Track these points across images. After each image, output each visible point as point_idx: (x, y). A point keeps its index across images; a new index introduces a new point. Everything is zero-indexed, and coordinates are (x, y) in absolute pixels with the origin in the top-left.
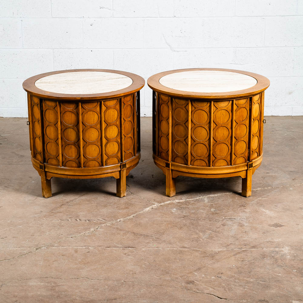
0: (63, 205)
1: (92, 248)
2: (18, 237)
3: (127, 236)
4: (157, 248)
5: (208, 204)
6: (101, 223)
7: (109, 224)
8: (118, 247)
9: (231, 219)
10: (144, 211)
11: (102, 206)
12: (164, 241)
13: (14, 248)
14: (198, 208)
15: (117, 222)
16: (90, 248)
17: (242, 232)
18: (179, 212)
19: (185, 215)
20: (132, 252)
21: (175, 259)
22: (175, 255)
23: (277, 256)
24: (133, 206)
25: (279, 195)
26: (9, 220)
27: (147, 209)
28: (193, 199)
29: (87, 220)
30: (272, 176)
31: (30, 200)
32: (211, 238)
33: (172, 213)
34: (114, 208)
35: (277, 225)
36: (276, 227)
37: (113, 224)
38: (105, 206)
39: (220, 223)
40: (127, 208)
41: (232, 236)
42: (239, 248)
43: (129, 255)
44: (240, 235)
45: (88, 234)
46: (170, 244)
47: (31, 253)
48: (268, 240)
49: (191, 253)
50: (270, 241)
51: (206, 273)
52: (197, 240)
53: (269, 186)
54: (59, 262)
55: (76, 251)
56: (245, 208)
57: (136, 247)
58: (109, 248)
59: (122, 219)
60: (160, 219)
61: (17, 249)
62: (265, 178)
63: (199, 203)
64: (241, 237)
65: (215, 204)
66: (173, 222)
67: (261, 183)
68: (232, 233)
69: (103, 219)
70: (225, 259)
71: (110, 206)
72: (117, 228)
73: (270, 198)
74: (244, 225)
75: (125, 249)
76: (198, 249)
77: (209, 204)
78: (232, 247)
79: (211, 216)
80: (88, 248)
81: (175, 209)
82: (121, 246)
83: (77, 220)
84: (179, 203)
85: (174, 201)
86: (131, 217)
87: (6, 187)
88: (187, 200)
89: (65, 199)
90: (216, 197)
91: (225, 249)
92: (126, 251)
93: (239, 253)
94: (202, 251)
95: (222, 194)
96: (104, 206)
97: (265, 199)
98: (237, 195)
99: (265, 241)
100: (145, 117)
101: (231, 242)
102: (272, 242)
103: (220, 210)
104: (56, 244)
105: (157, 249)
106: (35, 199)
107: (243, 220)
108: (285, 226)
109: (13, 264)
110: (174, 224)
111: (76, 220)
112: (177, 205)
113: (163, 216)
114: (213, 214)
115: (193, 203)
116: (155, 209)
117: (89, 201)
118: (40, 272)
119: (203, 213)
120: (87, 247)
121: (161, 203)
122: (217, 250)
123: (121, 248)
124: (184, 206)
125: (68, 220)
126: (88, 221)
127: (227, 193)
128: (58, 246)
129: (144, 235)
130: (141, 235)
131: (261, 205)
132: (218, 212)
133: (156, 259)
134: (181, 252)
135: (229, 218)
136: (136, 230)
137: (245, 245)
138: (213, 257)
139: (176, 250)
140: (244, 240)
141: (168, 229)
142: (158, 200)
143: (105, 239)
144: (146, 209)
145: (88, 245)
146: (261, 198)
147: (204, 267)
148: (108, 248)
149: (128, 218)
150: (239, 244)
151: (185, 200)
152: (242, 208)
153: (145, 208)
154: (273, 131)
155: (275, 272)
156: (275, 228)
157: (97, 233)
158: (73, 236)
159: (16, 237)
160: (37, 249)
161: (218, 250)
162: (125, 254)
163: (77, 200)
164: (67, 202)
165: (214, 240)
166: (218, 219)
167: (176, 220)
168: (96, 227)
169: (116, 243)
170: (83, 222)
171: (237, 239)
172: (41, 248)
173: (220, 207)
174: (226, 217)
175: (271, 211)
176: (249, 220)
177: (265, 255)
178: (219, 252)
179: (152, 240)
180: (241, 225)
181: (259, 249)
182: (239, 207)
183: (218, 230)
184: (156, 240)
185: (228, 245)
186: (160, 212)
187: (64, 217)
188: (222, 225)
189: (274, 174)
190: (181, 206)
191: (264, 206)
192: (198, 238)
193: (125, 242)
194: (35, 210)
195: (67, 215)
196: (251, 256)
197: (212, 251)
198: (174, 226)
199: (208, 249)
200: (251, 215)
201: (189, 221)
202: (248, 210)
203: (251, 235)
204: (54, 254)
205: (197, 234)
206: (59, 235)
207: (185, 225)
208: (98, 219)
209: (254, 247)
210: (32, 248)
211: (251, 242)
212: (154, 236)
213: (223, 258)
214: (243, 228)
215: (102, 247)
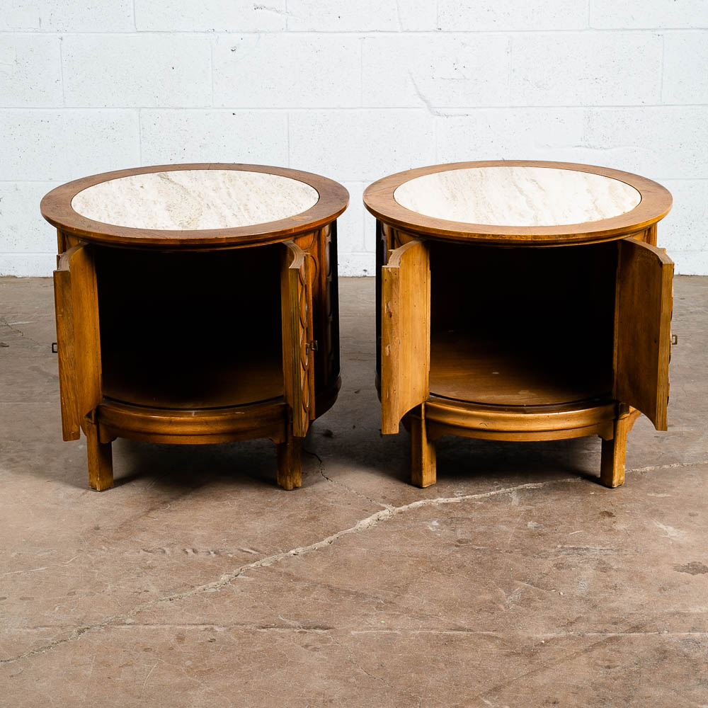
0: (152, 510)
1: (223, 629)
2: (33, 598)
3: (312, 596)
4: (387, 629)
5: (519, 509)
6: (247, 561)
7: (266, 562)
8: (289, 627)
9: (577, 549)
10: (358, 526)
11: (251, 513)
12: (408, 611)
13: (21, 630)
14: (494, 521)
15: (287, 558)
16: (216, 628)
18: (447, 531)
19: (460, 537)
20: (323, 640)
21: (434, 661)
22: (434, 651)
23: (698, 654)
24: (329, 514)
25: (700, 484)
26: (13, 551)
27: (366, 522)
28: (483, 495)
29: (212, 553)
30: (681, 435)
31: (70, 496)
32: (527, 601)
33: (428, 532)
34: (281, 519)
35: (695, 569)
36: (693, 574)
37: (276, 563)
38: (259, 513)
39: (547, 565)
40: (313, 518)
41: (581, 599)
42: (598, 632)
43: (315, 649)
44: (602, 596)
45: (213, 590)
46: (422, 617)
47: (63, 643)
48: (672, 609)
49: (475, 643)
50: (678, 613)
51: (514, 702)
52: (491, 607)
53: (674, 460)
54: (135, 668)
55: (181, 639)
56: (614, 519)
57: (335, 626)
58: (265, 630)
59: (300, 550)
60: (397, 549)
61: (29, 630)
62: (663, 438)
63: (497, 505)
64: (605, 600)
65: (538, 510)
66: (430, 558)
67: (653, 453)
68: (581, 589)
69: (252, 549)
70: (562, 661)
71: (272, 514)
72: (288, 575)
73: (678, 494)
74: (611, 568)
75: (306, 633)
76: (494, 633)
77: (522, 508)
78: (582, 627)
79: (527, 542)
80: (212, 629)
81: (435, 523)
82: (297, 623)
83: (188, 551)
84: (446, 505)
85: (435, 501)
86: (325, 543)
87: (11, 460)
88: (467, 497)
89: (158, 495)
90: (539, 489)
91: (563, 634)
92: (308, 639)
93: (599, 644)
94: (502, 639)
95: (555, 481)
96: (257, 513)
97: (665, 495)
98: (593, 486)
99: (666, 611)
100: (365, 276)
101: (578, 615)
102: (685, 615)
103: (550, 526)
104: (130, 617)
105: (388, 631)
106: (83, 494)
107: (609, 552)
109: (17, 675)
110: (432, 562)
111: (184, 550)
112: (440, 511)
113: (406, 540)
114: (532, 535)
115: (482, 507)
116: (386, 522)
118: (83, 697)
119: (506, 533)
120: (208, 626)
121: (400, 505)
122: (542, 635)
123: (295, 630)
124: (460, 514)
125: (164, 551)
126: (215, 553)
127: (569, 480)
128: (134, 624)
129: (356, 592)
130: (348, 593)
131: (656, 513)
132: (545, 530)
133: (386, 662)
134: (449, 641)
135: (574, 548)
136: (334, 581)
137: (615, 623)
138: (532, 655)
139: (437, 636)
140: (612, 610)
141: (418, 578)
142: (393, 497)
143: (256, 604)
144: (362, 522)
145: (213, 621)
146: (653, 495)
147: (509, 683)
148: (263, 630)
149: (317, 545)
150: (599, 621)
151: (461, 498)
152: (607, 519)
153: (361, 519)
154: (682, 315)
155: (694, 700)
156: (689, 576)
157: (236, 588)
158: (176, 595)
159: (29, 599)
160: (80, 632)
161: (545, 635)
164: (164, 502)
165: (536, 609)
166: (545, 551)
167: (438, 552)
168: (235, 572)
169: (285, 615)
170: (202, 556)
171: (595, 606)
172: (92, 630)
173: (550, 516)
174: (564, 544)
175: (679, 528)
176: (624, 552)
177: (665, 651)
178: (547, 641)
179: (377, 607)
180: (603, 568)
181: (650, 633)
182: (599, 518)
183: (545, 580)
184: (386, 608)
185: (571, 623)
186: (397, 531)
187: (155, 544)
188: (556, 565)
189: (685, 429)
190: (452, 515)
191: (661, 516)
192: (494, 603)
193: (307, 614)
194: (82, 523)
195: (162, 538)
196: (631, 653)
197: (529, 638)
198: (433, 567)
199: (520, 632)
200: (629, 540)
201: (470, 556)
202: (620, 526)
203: (631, 595)
204: (123, 647)
205: (491, 590)
206: (140, 593)
207: (461, 566)
208: (239, 550)
209: (636, 628)
210: (69, 629)
211: (631, 614)
212: (380, 596)
213: (559, 658)
214: (609, 576)
215: (249, 627)
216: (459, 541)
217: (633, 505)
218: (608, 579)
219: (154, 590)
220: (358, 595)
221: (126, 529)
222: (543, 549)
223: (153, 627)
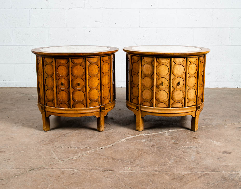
0: (60, 136)
1: (77, 170)
2: (18, 160)
3: (107, 160)
6: (87, 150)
7: (93, 151)
8: (99, 170)
9: (188, 147)
10: (121, 141)
11: (89, 137)
12: (138, 165)
13: (11, 169)
14: (162, 140)
15: (99, 149)
16: (75, 170)
17: (200, 158)
18: (148, 142)
19: (152, 144)
20: (110, 174)
21: (148, 181)
22: (148, 178)
23: (236, 179)
24: (112, 138)
25: (219, 130)
26: (16, 146)
27: (123, 140)
28: (157, 133)
29: (76, 148)
30: (210, 119)
31: (37, 133)
32: (176, 162)
33: (142, 143)
34: (98, 139)
35: (226, 152)
36: (226, 154)
37: (96, 151)
38: (92, 137)
39: (180, 152)
40: (108, 139)
41: (193, 161)
42: (201, 172)
43: (107, 177)
44: (200, 160)
45: (75, 158)
46: (143, 167)
47: (24, 174)
48: (223, 164)
49: (161, 175)
50: (225, 166)
52: (165, 164)
53: (210, 125)
54: (46, 183)
55: (63, 173)
56: (197, 139)
57: (114, 170)
58: (91, 171)
59: (103, 147)
60: (133, 147)
61: (13, 170)
62: (205, 120)
63: (162, 136)
64: (201, 162)
65: (174, 137)
67: (203, 123)
68: (193, 158)
69: (88, 147)
70: (192, 181)
71: (95, 138)
72: (99, 154)
73: (214, 133)
74: (200, 152)
75: (104, 172)
76: (167, 172)
77: (170, 136)
78: (196, 170)
79: (173, 145)
80: (73, 170)
81: (144, 140)
82: (102, 169)
83: (69, 147)
84: (147, 135)
85: (143, 135)
88: (153, 134)
89: (63, 133)
90: (173, 132)
91: (190, 172)
92: (105, 174)
93: (202, 176)
94: (170, 174)
95: (178, 130)
97: (210, 133)
98: (189, 131)
99: (221, 165)
100: (121, 88)
101: (194, 166)
102: (228, 166)
103: (179, 141)
104: (47, 166)
105: (132, 172)
107: (198, 148)
108: (233, 153)
109: (5, 184)
110: (144, 151)
111: (68, 147)
112: (145, 137)
113: (136, 145)
114: (174, 144)
115: (157, 136)
116: (129, 140)
117: (79, 134)
119: (166, 143)
120: (72, 169)
121: (133, 136)
122: (183, 173)
123: (101, 171)
124: (151, 138)
125: (62, 147)
126: (77, 148)
127: (181, 129)
128: (48, 168)
129: (121, 159)
130: (118, 160)
131: (209, 138)
132: (178, 142)
133: (132, 181)
134: (152, 175)
135: (187, 147)
136: (114, 156)
137: (206, 169)
138: (181, 179)
139: (148, 173)
140: (204, 165)
141: (140, 155)
142: (131, 133)
143: (89, 163)
144: (122, 140)
145: (74, 168)
146: (207, 133)
149: (109, 146)
150: (200, 168)
152: (195, 139)
153: (122, 139)
156: (225, 155)
157: (83, 158)
158: (63, 160)
159: (17, 160)
160: (30, 170)
161: (184, 173)
162: (105, 176)
163: (72, 133)
164: (64, 134)
165: (179, 165)
166: (178, 148)
167: (146, 148)
168: (83, 153)
169: (98, 166)
170: (73, 149)
171: (198, 164)
172: (34, 170)
173: (178, 138)
174: (184, 146)
175: (217, 141)
176: (203, 148)
177: (225, 178)
178: (185, 175)
179: (128, 164)
180: (198, 152)
181: (218, 172)
182: (193, 139)
183: (180, 156)
184: (130, 164)
185: (192, 169)
186: (133, 142)
187: (59, 145)
188: (183, 152)
189: (210, 118)
190: (149, 138)
191: (211, 138)
192: (165, 163)
193: (105, 166)
194: (39, 139)
195: (62, 143)
196: (214, 178)
197: (179, 174)
198: (144, 152)
199: (175, 172)
200: (203, 145)
201: (156, 149)
202: (200, 141)
203: (209, 160)
204: (43, 176)
205: (164, 159)
206: (52, 159)
207: (153, 152)
208: (85, 147)
209: (213, 170)
210: (26, 169)
211: (210, 166)
212: (129, 160)
213: (190, 180)
214: (200, 155)
215: (86, 170)
216: (152, 145)
217: (202, 136)
218: (200, 156)
219: (56, 158)
220: (121, 160)
221: (51, 141)
222: (178, 147)
223: (54, 169)
